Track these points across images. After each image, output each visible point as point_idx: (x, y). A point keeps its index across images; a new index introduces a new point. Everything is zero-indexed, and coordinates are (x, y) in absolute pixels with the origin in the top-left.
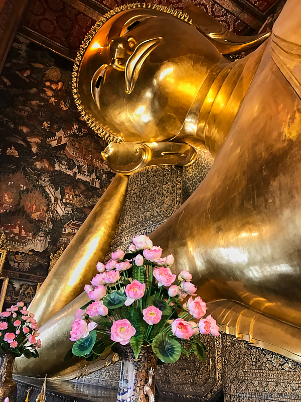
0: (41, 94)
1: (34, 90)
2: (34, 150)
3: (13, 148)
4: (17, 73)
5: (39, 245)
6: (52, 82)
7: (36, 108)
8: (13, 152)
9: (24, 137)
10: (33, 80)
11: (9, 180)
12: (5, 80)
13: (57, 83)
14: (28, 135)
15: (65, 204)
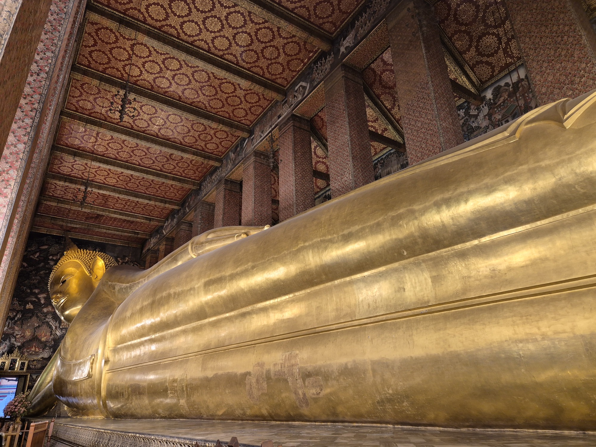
0: (47, 266)
1: (42, 264)
2: (42, 302)
3: (30, 304)
4: (31, 256)
5: (46, 355)
6: (53, 255)
7: (43, 276)
8: (30, 306)
9: (36, 295)
10: (41, 258)
11: (28, 323)
12: (24, 264)
13: (57, 255)
14: (39, 294)
15: (62, 329)
